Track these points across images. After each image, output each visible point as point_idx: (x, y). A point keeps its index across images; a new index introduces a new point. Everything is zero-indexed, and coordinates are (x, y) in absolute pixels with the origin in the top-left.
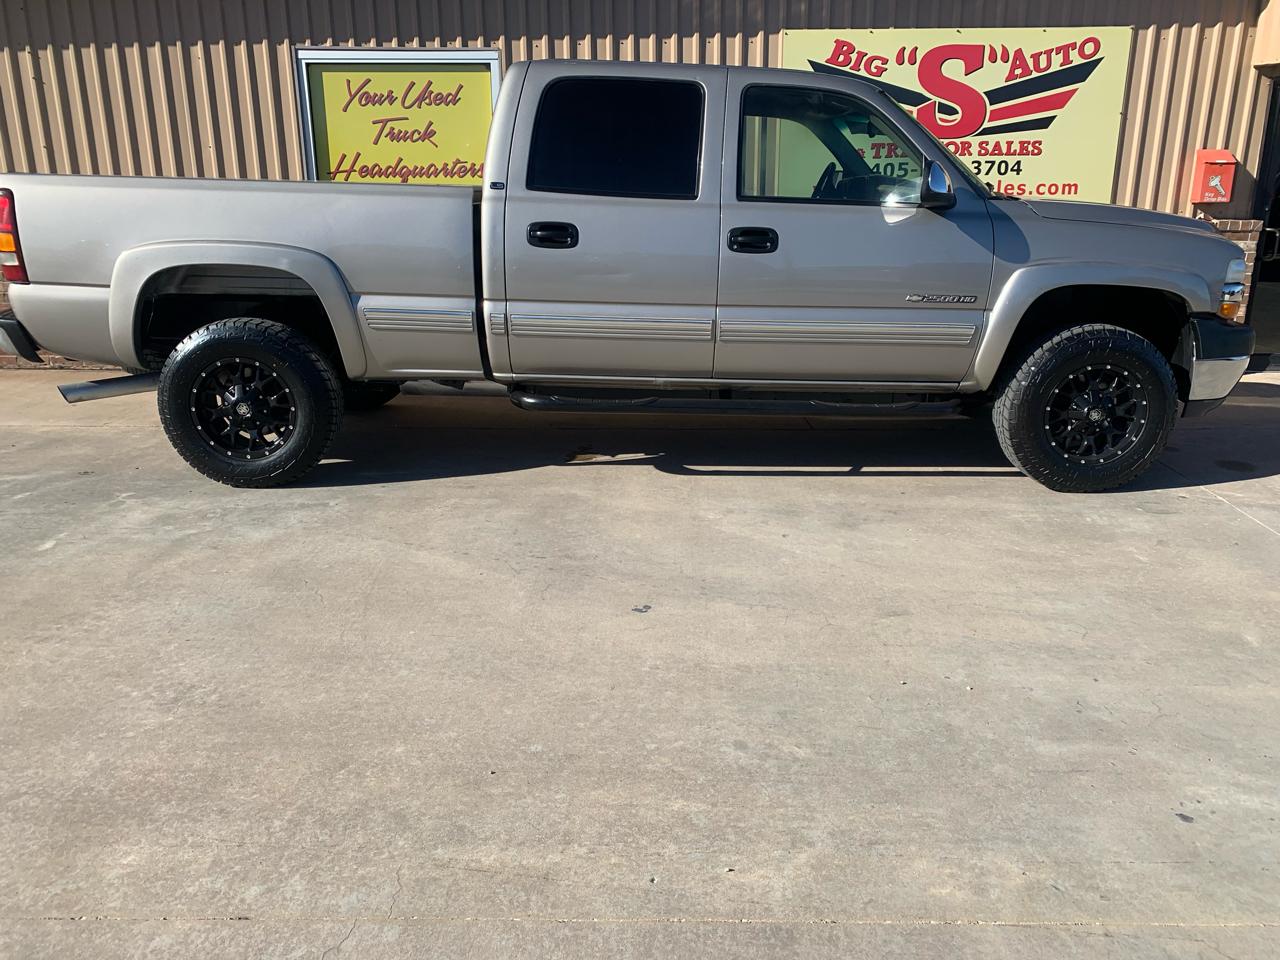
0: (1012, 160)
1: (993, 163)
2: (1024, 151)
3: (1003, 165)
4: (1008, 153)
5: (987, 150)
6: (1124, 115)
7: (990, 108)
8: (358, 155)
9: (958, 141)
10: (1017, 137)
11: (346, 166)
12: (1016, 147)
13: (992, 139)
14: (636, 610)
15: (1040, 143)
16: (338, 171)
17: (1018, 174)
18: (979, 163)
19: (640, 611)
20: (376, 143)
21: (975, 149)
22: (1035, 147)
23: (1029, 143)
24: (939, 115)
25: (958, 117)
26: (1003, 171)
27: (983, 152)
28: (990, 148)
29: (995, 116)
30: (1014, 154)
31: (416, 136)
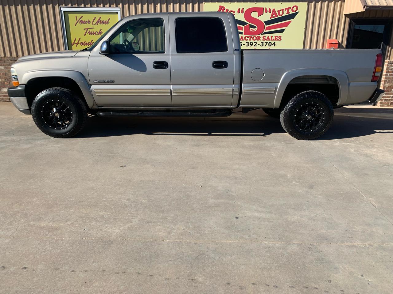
0: (273, 42)
1: (267, 43)
2: (276, 39)
3: (270, 43)
4: (272, 40)
5: (265, 39)
6: (306, 29)
7: (266, 26)
8: (80, 39)
9: (256, 36)
10: (274, 35)
11: (76, 42)
12: (274, 38)
13: (267, 36)
14: (122, 167)
15: (281, 37)
16: (74, 43)
17: (274, 46)
18: (263, 43)
19: (123, 167)
20: (85, 35)
21: (261, 38)
22: (279, 38)
23: (277, 37)
24: (250, 28)
25: (256, 29)
26: (270, 45)
27: (264, 39)
28: (266, 38)
29: (267, 29)
30: (273, 40)
31: (97, 33)
